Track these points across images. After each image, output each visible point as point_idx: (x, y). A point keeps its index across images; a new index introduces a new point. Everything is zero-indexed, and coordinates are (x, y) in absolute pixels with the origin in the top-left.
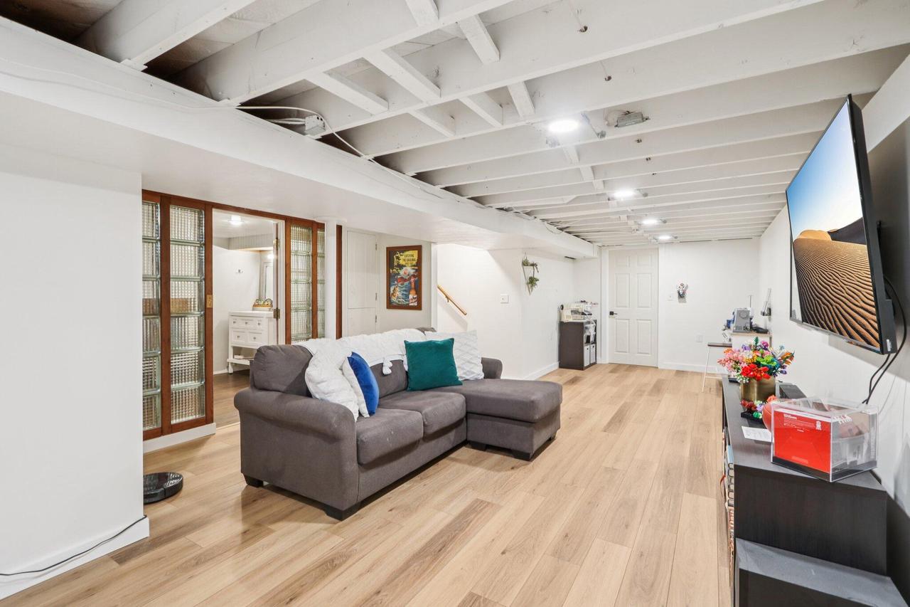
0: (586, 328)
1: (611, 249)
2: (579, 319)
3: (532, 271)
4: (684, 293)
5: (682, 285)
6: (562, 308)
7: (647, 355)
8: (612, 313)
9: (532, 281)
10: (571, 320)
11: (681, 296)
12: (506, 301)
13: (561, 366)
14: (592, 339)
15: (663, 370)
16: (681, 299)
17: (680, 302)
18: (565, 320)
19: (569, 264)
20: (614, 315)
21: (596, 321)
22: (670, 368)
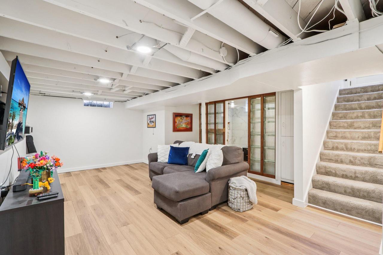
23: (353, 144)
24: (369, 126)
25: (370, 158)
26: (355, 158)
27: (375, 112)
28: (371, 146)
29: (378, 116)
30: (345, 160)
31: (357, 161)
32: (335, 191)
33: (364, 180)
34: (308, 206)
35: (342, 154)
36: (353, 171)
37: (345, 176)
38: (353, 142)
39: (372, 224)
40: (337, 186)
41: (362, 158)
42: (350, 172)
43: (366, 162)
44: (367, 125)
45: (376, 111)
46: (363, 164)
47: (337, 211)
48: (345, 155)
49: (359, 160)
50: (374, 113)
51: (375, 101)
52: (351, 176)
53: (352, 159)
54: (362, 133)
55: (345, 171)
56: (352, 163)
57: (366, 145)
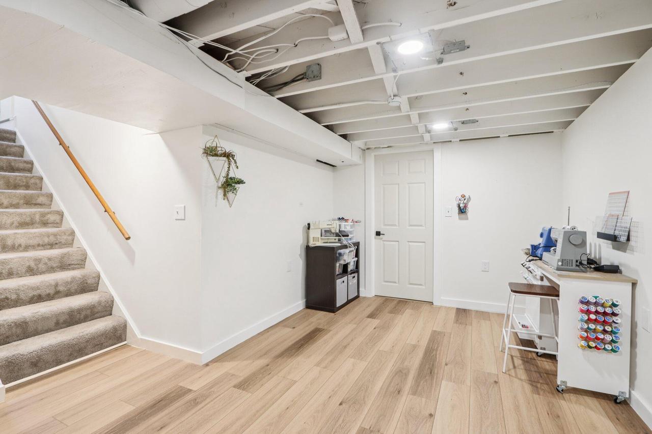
0: (340, 254)
1: (378, 153)
2: (332, 242)
3: (226, 165)
4: (465, 207)
5: (463, 196)
6: (309, 228)
7: (420, 287)
8: (378, 234)
9: (230, 185)
10: (320, 244)
11: (462, 211)
12: (181, 216)
13: (308, 306)
14: (351, 267)
15: (440, 308)
16: (463, 216)
17: (460, 219)
18: (312, 244)
19: (325, 171)
20: (381, 236)
21: (357, 245)
22: (448, 305)
23: (19, 236)
24: (18, 204)
25: (63, 256)
26: (38, 261)
27: (18, 178)
28: (48, 236)
29: (21, 186)
30: (19, 269)
31: (42, 267)
32: (36, 333)
33: (69, 294)
34: (8, 390)
35: (11, 259)
36: (53, 283)
37: (38, 299)
38: (16, 233)
39: (116, 349)
40: (44, 319)
41: (50, 259)
42: (48, 287)
43: (55, 265)
44: (15, 201)
45: (19, 176)
46: (51, 270)
47: (64, 362)
48: (20, 258)
49: (46, 264)
50: (16, 179)
51: (5, 159)
52: (49, 295)
53: (32, 264)
54: (21, 214)
55: (38, 288)
56: (31, 271)
57: (41, 235)
